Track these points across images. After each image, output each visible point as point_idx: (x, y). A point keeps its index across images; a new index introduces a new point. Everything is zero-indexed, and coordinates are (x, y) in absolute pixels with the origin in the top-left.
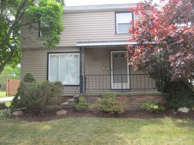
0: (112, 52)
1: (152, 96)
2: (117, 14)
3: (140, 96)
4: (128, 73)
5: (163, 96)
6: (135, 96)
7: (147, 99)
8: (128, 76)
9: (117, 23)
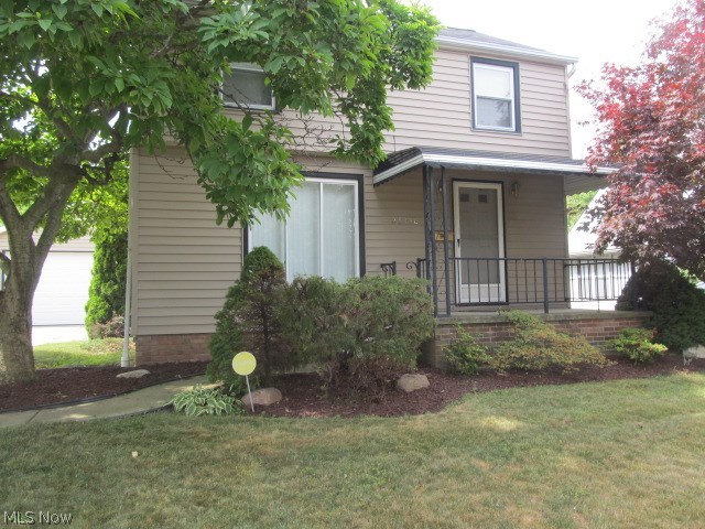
0: (457, 185)
1: (616, 320)
2: (475, 65)
3: (590, 320)
4: (502, 255)
5: (638, 318)
6: (578, 321)
7: (606, 329)
8: (502, 263)
9: (476, 94)
